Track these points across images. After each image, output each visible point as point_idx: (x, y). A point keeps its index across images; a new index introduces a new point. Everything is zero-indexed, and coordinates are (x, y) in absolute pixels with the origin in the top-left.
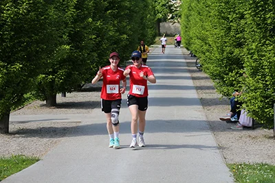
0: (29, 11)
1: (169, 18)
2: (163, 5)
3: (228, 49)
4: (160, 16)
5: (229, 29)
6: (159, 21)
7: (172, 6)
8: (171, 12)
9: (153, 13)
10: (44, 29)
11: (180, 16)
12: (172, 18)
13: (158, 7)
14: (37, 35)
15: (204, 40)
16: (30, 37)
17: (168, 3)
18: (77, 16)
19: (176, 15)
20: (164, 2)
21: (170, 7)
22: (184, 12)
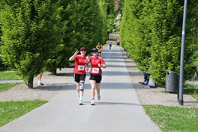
1: (113, 31)
2: (111, 25)
3: (143, 47)
4: (109, 30)
5: (144, 37)
6: (109, 32)
8: (115, 28)
9: (105, 29)
11: (119, 31)
12: (115, 31)
13: (108, 26)
15: (131, 42)
16: (44, 40)
17: (113, 24)
19: (117, 30)
20: (111, 23)
21: (114, 26)
22: (121, 29)
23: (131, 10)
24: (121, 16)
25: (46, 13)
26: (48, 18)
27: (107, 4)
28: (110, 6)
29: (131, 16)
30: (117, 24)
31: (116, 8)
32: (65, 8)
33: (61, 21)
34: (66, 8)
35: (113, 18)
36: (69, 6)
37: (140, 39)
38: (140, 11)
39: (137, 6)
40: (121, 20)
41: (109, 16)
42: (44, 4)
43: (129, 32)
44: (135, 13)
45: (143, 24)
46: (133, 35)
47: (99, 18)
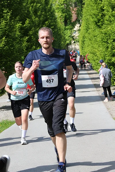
0: (5, 46)
1: (73, 42)
2: (69, 36)
3: (108, 58)
4: (68, 42)
5: (108, 47)
6: (68, 45)
7: (74, 36)
8: (73, 39)
9: (64, 41)
10: (13, 54)
11: (78, 42)
12: (74, 43)
13: (67, 38)
14: (10, 57)
15: (94, 54)
16: (6, 59)
17: (71, 35)
18: (28, 46)
19: (76, 41)
20: (69, 35)
21: (73, 37)
22: (81, 39)
23: (92, 20)
24: (80, 26)
25: (6, 31)
26: (8, 36)
27: (64, 15)
28: (68, 16)
29: (92, 26)
30: (76, 35)
31: (74, 17)
32: (23, 23)
33: (21, 37)
34: (25, 23)
35: (71, 29)
36: (27, 21)
37: (104, 50)
38: (102, 20)
39: (98, 15)
40: (80, 30)
41: (67, 27)
42: (4, 22)
43: (91, 43)
44: (96, 23)
45: (106, 34)
46: (96, 46)
47: (58, 30)
